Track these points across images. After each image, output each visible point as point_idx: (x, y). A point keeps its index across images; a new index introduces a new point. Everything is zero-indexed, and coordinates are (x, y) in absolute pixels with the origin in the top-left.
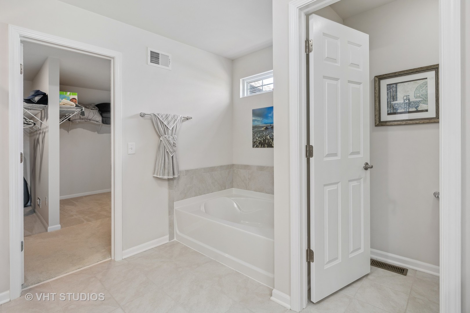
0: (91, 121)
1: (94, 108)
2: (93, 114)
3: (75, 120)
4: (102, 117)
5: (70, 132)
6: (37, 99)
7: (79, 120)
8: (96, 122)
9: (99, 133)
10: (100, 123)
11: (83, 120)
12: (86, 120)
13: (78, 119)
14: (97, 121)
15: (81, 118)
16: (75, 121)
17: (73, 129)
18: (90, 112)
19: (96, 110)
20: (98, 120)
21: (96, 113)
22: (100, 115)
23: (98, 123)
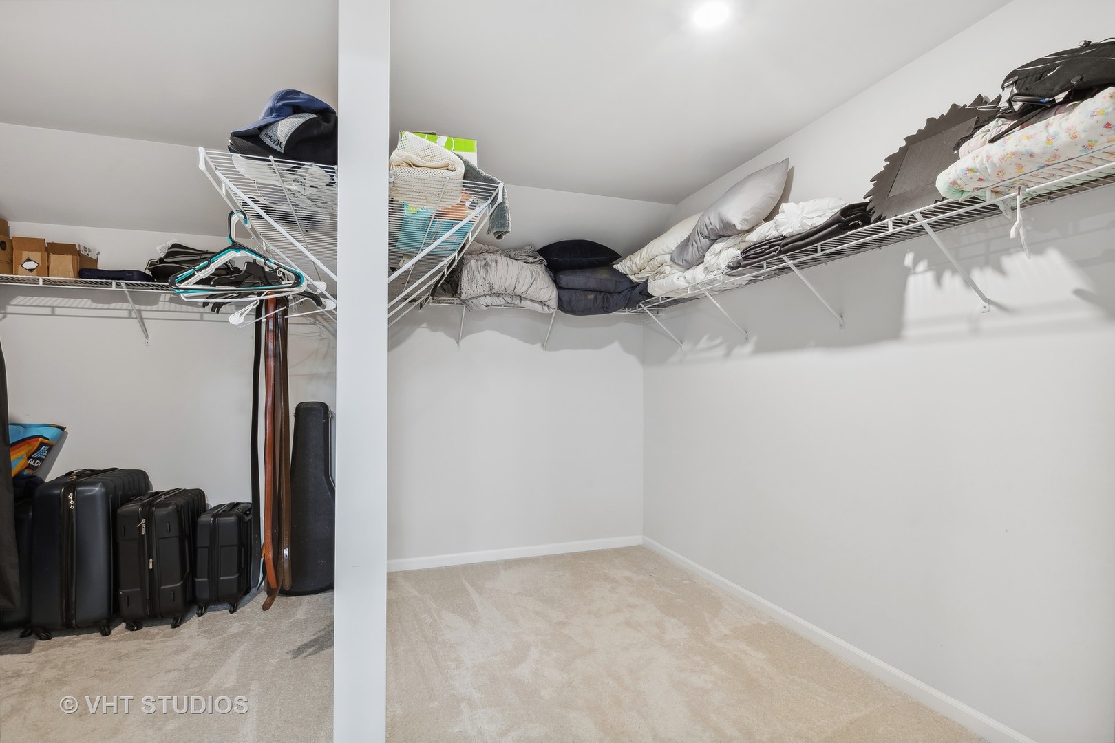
0: (525, 303)
1: (531, 260)
2: (529, 276)
3: (476, 298)
4: (559, 287)
5: (462, 342)
6: (285, 128)
7: (488, 300)
8: (538, 307)
9: (544, 346)
10: (552, 311)
11: (501, 299)
12: (509, 300)
13: (485, 295)
14: (542, 303)
15: (494, 291)
16: (475, 301)
17: (470, 333)
18: (521, 270)
19: (539, 266)
20: (545, 299)
21: (539, 274)
22: (551, 282)
23: (546, 308)
